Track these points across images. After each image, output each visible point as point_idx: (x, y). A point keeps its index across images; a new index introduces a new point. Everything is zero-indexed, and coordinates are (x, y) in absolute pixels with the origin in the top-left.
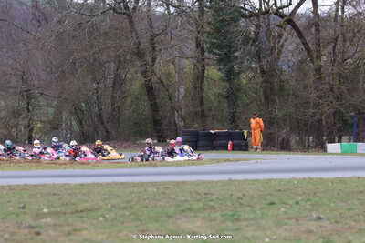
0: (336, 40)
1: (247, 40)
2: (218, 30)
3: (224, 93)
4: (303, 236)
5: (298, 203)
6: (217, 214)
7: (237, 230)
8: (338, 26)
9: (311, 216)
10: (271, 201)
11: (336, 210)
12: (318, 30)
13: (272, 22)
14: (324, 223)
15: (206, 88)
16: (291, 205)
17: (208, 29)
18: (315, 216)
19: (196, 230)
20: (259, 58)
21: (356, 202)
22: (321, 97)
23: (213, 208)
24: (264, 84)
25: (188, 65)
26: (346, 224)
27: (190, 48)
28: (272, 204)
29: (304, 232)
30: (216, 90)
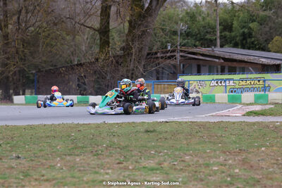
0: (20, 11)
4: (7, 171)
8: (22, 1)
9: (12, 155)
11: (30, 151)
12: (5, 4)
14: (23, 161)
18: (14, 155)
21: (45, 145)
26: (39, 162)
29: (7, 169)
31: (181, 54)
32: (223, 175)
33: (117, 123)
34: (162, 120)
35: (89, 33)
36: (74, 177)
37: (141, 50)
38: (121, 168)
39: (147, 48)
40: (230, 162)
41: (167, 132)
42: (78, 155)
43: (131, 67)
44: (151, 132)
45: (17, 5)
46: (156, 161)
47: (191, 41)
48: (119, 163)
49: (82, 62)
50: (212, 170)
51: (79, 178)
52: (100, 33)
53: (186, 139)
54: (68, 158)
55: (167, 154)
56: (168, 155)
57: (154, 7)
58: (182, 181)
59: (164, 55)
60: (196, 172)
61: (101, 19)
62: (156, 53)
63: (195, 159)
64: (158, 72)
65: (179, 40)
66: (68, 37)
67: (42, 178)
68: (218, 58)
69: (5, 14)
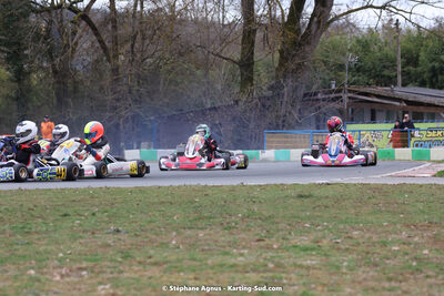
0: (135, 37)
1: (37, 37)
2: (6, 26)
3: (13, 95)
4: (100, 251)
5: (94, 214)
6: (6, 227)
7: (28, 243)
8: (137, 23)
9: (109, 228)
10: (65, 212)
11: (136, 222)
12: (115, 27)
13: (64, 15)
14: (123, 236)
16: (86, 217)
18: (112, 228)
20: (52, 57)
21: (157, 214)
22: (118, 100)
24: (56, 86)
26: (147, 237)
28: (65, 215)
29: (101, 247)
31: (350, 95)
32: (407, 257)
33: (260, 186)
34: (321, 182)
35: (226, 68)
36: (195, 260)
37: (295, 89)
38: (261, 247)
39: (304, 86)
40: (416, 239)
41: (327, 197)
42: (202, 229)
43: (283, 111)
46: (312, 238)
47: (362, 78)
48: (259, 240)
49: (217, 105)
50: (390, 251)
51: (200, 261)
52: (241, 67)
53: (355, 208)
54: (189, 232)
55: (327, 228)
56: (329, 229)
57: (313, 32)
58: (348, 267)
59: (327, 96)
60: (368, 253)
61: (243, 49)
63: (367, 235)
64: (318, 119)
65: (346, 77)
66: (198, 72)
67: (149, 261)
68: (399, 100)
69: (115, 40)
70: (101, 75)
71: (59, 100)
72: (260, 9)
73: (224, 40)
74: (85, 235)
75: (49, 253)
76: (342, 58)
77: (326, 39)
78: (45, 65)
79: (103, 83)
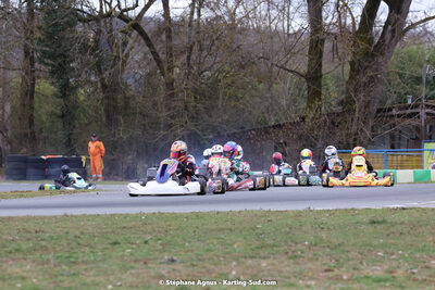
0: (191, 48)
1: (85, 48)
2: (50, 37)
3: (58, 112)
4: (153, 282)
5: (146, 242)
6: (51, 256)
7: (74, 274)
8: (193, 33)
9: (162, 258)
10: (114, 240)
11: (192, 251)
12: (169, 37)
13: (114, 26)
14: (178, 266)
15: (36, 105)
16: (138, 246)
17: (38, 35)
18: (166, 257)
19: (25, 274)
20: (100, 70)
21: (215, 242)
22: (173, 117)
23: (45, 248)
24: (106, 101)
25: (15, 78)
26: (204, 267)
27: (18, 58)
28: (115, 243)
29: (154, 278)
30: (49, 108)
31: (427, 111)
33: (328, 210)
34: (395, 206)
35: (292, 81)
37: (367, 105)
38: (331, 278)
39: (377, 101)
41: (402, 223)
42: (264, 258)
43: (353, 129)
44: (379, 223)
45: (186, 39)
46: (386, 267)
48: (326, 271)
49: (281, 123)
52: (308, 80)
53: (432, 234)
54: (250, 262)
55: (402, 256)
56: (404, 258)
57: (387, 42)
59: (402, 112)
61: (310, 60)
62: (390, 109)
64: (392, 137)
65: (424, 90)
66: (261, 86)
69: (170, 51)
70: (154, 89)
71: (108, 116)
72: (329, 16)
73: (289, 51)
74: (137, 265)
75: (97, 285)
76: (419, 71)
77: (402, 49)
78: (93, 79)
79: (156, 98)
